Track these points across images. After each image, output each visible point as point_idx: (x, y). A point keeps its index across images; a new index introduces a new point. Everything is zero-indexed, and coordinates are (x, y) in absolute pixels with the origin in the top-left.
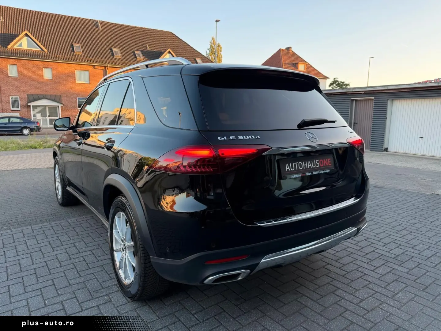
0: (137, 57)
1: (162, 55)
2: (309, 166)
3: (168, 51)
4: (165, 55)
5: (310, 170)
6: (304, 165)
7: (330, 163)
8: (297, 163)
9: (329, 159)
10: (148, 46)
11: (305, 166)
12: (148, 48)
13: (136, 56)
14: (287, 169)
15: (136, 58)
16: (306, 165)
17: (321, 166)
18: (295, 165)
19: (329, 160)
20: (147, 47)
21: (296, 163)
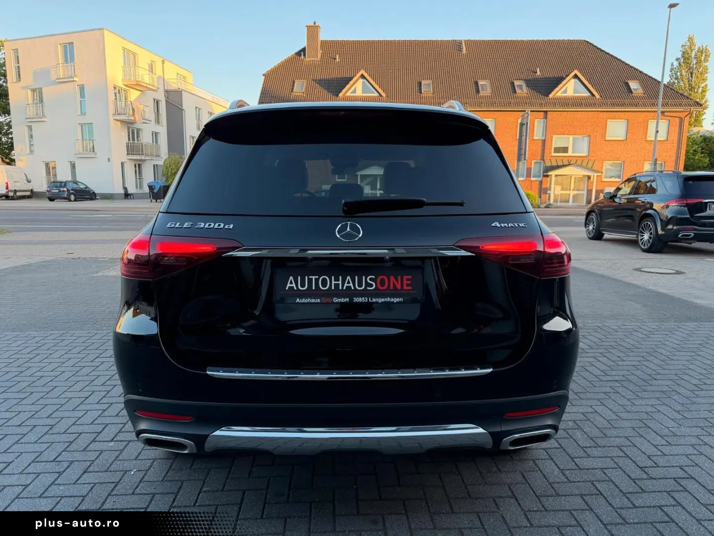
0: (517, 91)
1: (561, 83)
2: (346, 285)
3: (572, 74)
4: (567, 82)
5: (349, 292)
6: (333, 282)
7: (408, 285)
8: (317, 277)
9: (405, 277)
10: (538, 70)
11: (337, 286)
12: (538, 73)
13: (514, 89)
14: (289, 285)
15: (515, 92)
16: (340, 282)
17: (380, 288)
18: (310, 281)
19: (407, 280)
20: (536, 72)
21: (314, 277)
